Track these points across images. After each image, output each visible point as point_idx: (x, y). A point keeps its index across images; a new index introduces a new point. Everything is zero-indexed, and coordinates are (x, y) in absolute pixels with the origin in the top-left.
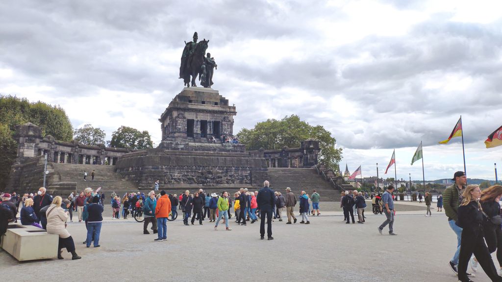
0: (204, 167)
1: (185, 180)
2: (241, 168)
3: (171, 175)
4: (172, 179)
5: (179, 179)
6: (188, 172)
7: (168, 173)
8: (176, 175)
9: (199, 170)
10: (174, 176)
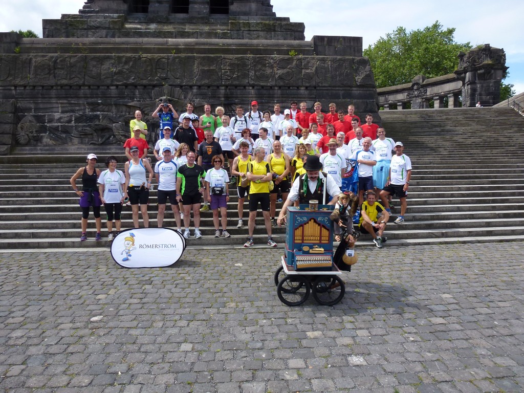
0: (145, 86)
1: (86, 135)
2: (278, 92)
3: (39, 119)
4: (43, 129)
5: (66, 130)
6: (94, 106)
7: (29, 110)
8: (57, 115)
9: (132, 99)
10: (50, 121)
